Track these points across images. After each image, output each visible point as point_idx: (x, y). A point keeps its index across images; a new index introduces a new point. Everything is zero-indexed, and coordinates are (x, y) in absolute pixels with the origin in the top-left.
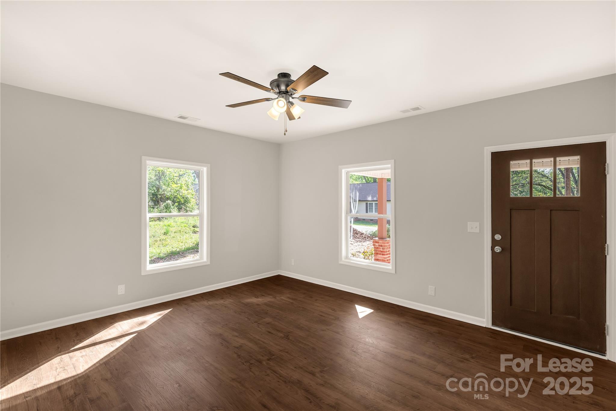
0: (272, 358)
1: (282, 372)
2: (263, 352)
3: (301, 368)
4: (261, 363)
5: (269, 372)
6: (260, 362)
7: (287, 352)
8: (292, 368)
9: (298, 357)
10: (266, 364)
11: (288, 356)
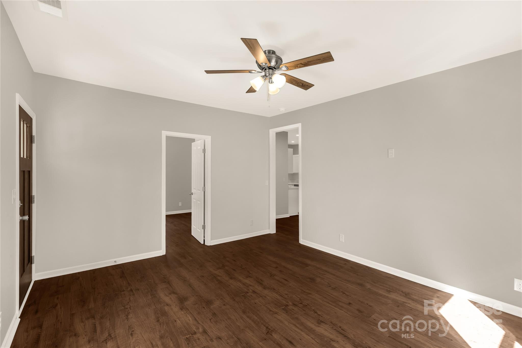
0: (285, 307)
1: (276, 295)
2: (294, 313)
3: (261, 296)
4: (293, 303)
5: (286, 296)
6: (294, 305)
7: (270, 311)
8: (268, 297)
9: (261, 305)
10: (289, 302)
11: (270, 307)
